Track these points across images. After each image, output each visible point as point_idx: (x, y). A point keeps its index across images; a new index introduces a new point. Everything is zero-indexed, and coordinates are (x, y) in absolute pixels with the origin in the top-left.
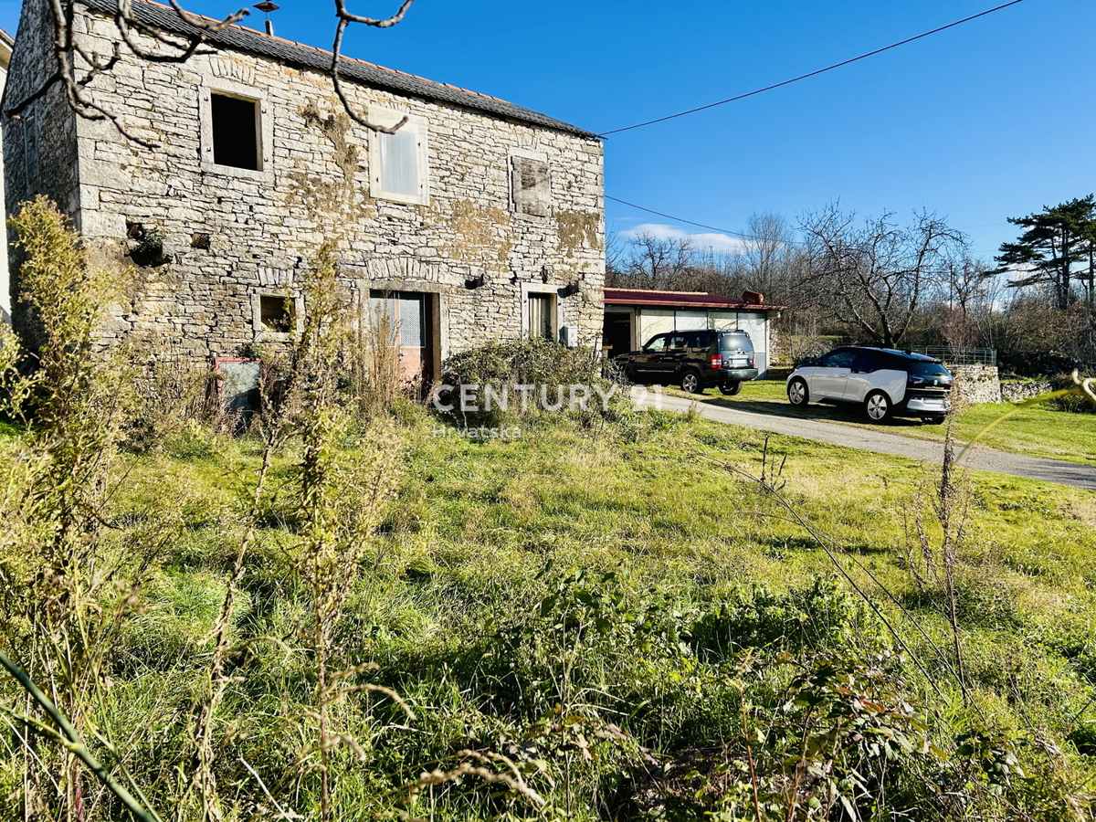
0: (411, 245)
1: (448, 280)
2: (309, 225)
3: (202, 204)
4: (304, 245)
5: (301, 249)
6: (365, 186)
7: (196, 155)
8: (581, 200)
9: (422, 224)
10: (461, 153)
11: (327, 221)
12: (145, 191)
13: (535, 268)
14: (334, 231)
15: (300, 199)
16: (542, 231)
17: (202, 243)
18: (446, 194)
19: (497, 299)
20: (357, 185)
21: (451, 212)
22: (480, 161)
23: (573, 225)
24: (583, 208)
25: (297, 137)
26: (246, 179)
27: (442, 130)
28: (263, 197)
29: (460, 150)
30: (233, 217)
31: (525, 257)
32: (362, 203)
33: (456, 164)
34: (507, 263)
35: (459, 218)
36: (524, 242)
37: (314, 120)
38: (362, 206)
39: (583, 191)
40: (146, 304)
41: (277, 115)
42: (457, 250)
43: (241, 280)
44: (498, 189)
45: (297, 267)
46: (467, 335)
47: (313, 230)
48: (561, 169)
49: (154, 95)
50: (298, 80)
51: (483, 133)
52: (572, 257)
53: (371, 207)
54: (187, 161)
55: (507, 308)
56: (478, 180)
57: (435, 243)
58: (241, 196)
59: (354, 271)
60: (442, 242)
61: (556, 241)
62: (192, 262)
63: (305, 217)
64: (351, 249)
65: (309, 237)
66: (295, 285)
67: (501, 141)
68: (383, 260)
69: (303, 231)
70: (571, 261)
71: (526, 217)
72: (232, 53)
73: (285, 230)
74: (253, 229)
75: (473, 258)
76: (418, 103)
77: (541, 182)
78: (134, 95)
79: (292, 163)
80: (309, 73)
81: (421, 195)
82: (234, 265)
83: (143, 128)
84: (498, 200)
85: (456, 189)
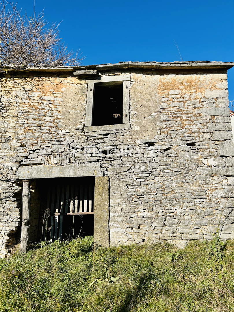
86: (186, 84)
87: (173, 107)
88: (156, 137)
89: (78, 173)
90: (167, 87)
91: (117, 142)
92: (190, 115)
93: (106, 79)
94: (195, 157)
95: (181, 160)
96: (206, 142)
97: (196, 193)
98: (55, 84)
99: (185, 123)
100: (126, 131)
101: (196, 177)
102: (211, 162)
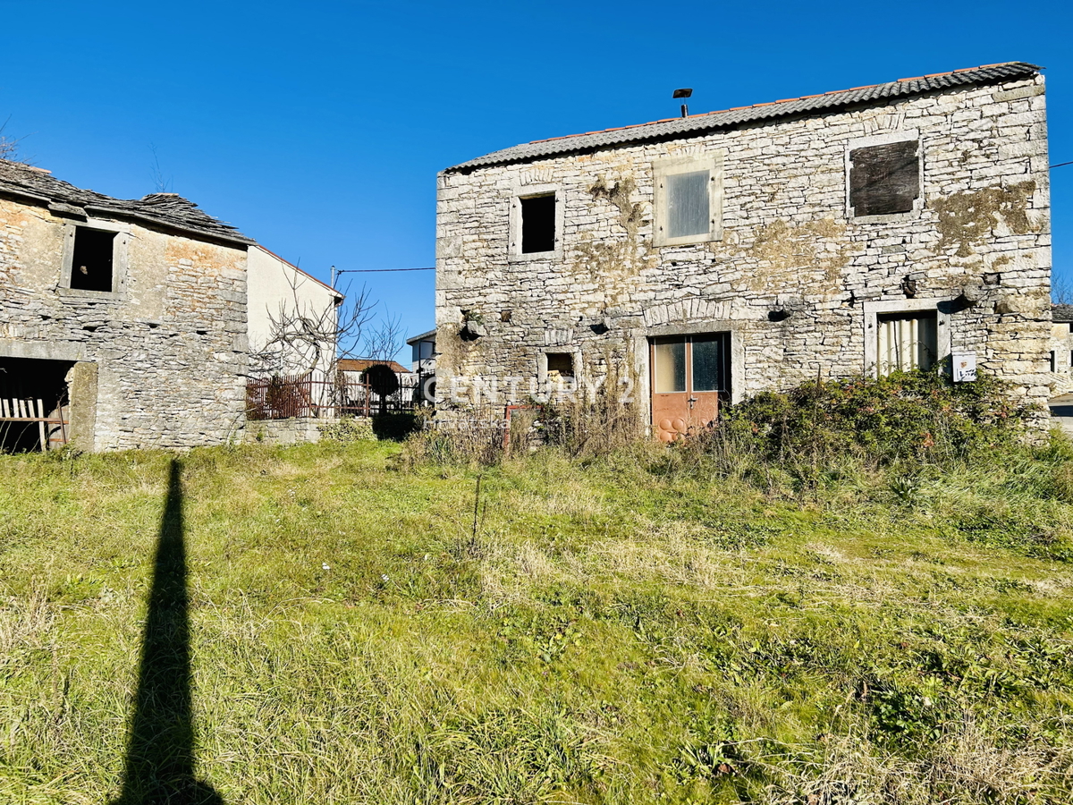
0: (697, 286)
1: (743, 314)
2: (591, 286)
3: (507, 288)
4: (586, 305)
5: (584, 309)
6: (648, 239)
7: (505, 250)
8: (992, 171)
9: (713, 261)
10: (771, 171)
11: (608, 280)
12: (472, 286)
13: (888, 281)
14: (614, 288)
15: (584, 266)
16: (905, 230)
17: (506, 318)
18: (747, 222)
19: (820, 327)
20: (639, 240)
21: (753, 240)
22: (800, 171)
23: (971, 210)
24: (997, 180)
25: (585, 212)
26: (541, 260)
27: (745, 155)
28: (553, 272)
29: (771, 168)
30: (529, 293)
31: (870, 270)
32: (645, 255)
33: (763, 185)
34: (839, 281)
35: (764, 243)
36: (871, 251)
37: (601, 193)
38: (645, 258)
39: (994, 158)
40: (467, 368)
41: (569, 199)
42: (759, 280)
43: (530, 343)
44: (828, 195)
45: (577, 325)
46: (770, 375)
47: (595, 290)
48: (948, 140)
49: (480, 215)
50: (589, 163)
51: (806, 138)
52: (969, 254)
53: (654, 256)
54: (498, 258)
55: (837, 337)
56: (796, 194)
57: (730, 277)
58: (535, 275)
59: (629, 322)
60: (738, 275)
61: (934, 238)
62: (497, 333)
63: (588, 280)
64: (631, 301)
65: (591, 298)
66: (575, 341)
67: (836, 138)
68: (664, 307)
69: (585, 293)
70: (968, 260)
71: (873, 218)
72: (536, 163)
73: (570, 295)
74: (544, 300)
75: (784, 284)
76: (716, 136)
77: (902, 168)
78: (469, 220)
79: (579, 236)
80: (599, 153)
81: (713, 231)
82: (526, 333)
83: (474, 241)
84: (828, 209)
85: (761, 212)
86: (200, 254)
87: (183, 282)
88: (161, 317)
89: (53, 353)
90: (178, 253)
91: (108, 318)
92: (203, 296)
93: (95, 223)
94: (206, 349)
95: (190, 351)
96: (220, 332)
97: (203, 393)
98: (10, 211)
99: (197, 304)
100: (120, 303)
101: (205, 373)
102: (223, 357)
